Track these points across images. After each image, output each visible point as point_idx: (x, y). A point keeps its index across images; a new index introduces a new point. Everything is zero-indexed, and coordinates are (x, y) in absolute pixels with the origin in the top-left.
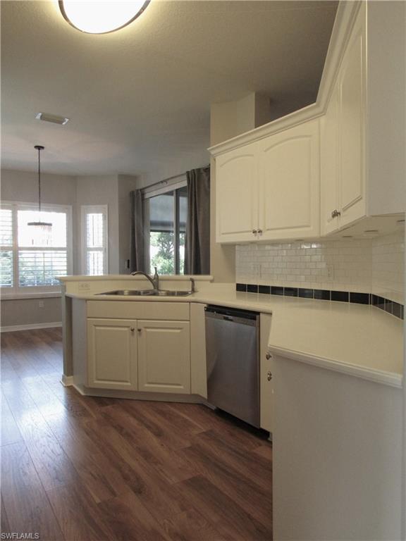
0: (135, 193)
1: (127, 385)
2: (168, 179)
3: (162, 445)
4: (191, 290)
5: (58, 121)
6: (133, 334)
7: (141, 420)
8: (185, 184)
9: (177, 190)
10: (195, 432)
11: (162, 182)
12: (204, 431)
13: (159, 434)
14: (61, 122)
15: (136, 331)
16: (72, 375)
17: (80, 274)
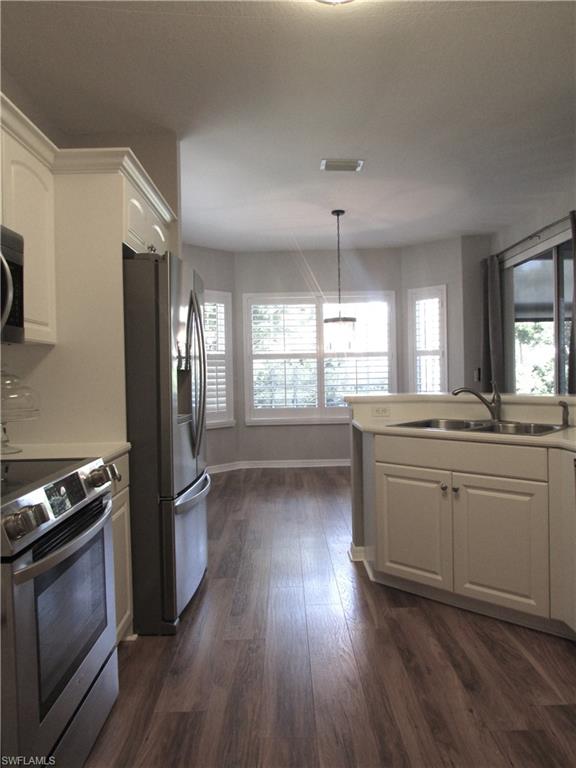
0: (489, 262)
1: (437, 579)
2: (541, 231)
3: (471, 711)
4: (561, 423)
5: (350, 166)
6: (445, 495)
7: (449, 649)
8: (568, 235)
9: (558, 247)
10: (545, 701)
11: (531, 237)
12: (564, 703)
13: (471, 685)
14: (353, 168)
15: (449, 490)
16: (363, 545)
17: (408, 391)
